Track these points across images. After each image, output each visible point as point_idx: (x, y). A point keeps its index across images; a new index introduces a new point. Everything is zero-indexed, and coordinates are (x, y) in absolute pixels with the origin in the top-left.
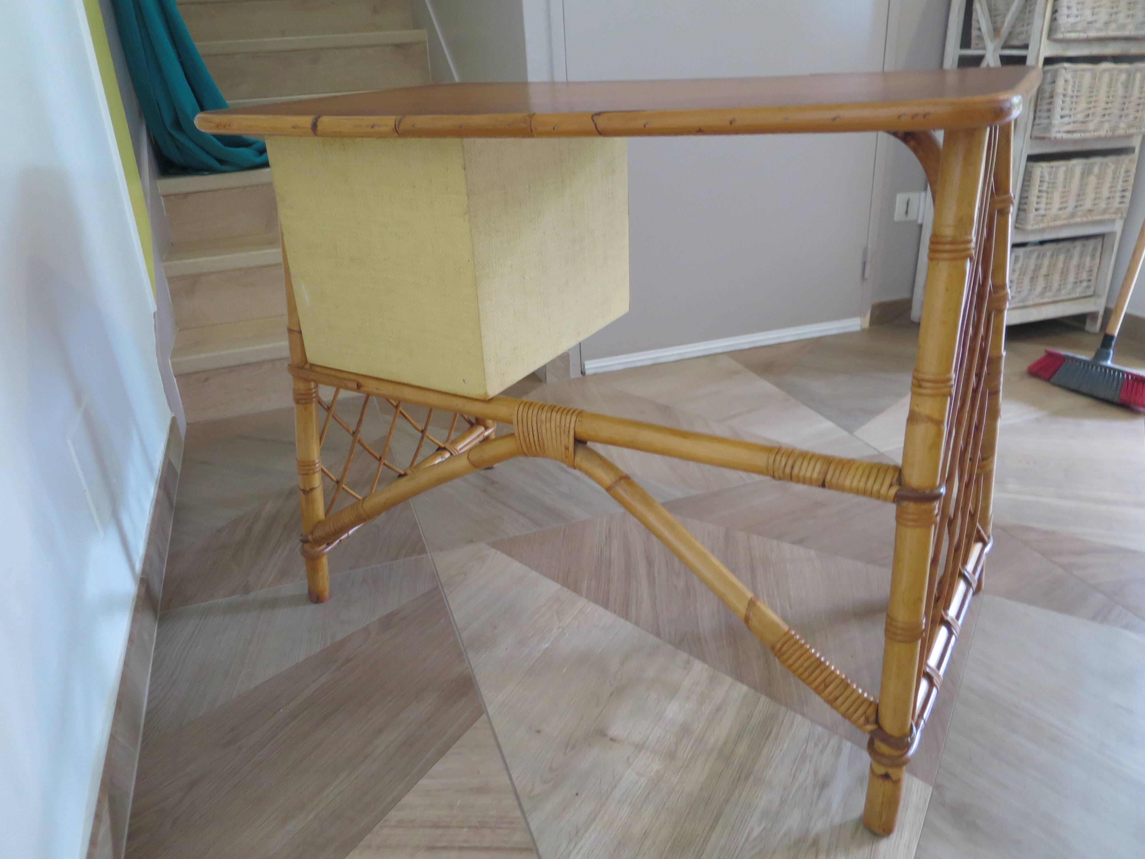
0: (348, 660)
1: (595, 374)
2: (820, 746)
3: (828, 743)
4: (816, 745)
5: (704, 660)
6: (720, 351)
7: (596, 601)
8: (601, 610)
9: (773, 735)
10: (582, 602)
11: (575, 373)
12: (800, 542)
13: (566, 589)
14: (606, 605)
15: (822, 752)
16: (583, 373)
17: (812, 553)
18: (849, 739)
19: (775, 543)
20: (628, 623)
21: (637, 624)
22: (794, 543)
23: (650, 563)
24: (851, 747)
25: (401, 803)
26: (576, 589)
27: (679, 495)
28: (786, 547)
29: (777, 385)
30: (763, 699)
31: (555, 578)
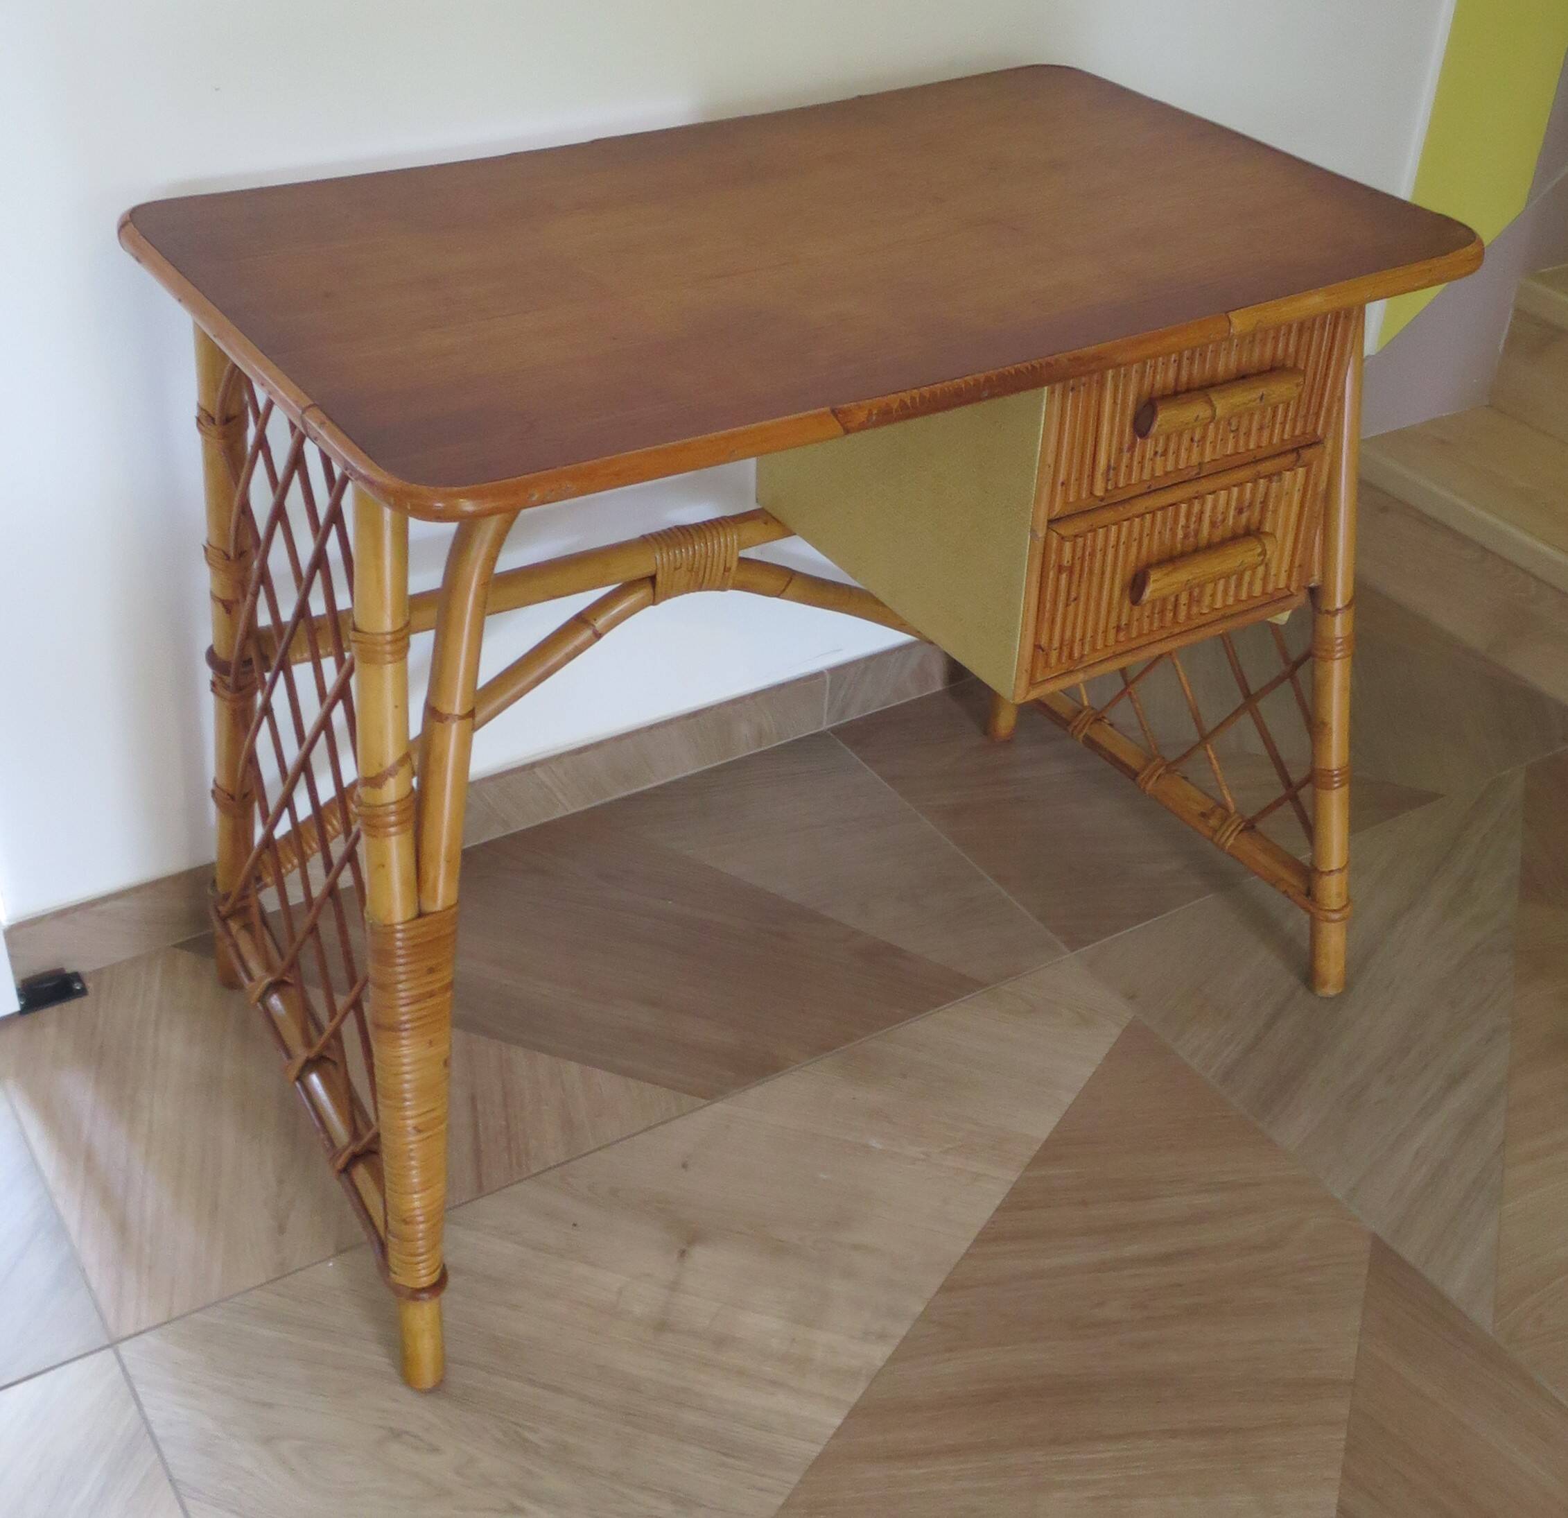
9: (728, 1460)
30: (814, 1449)
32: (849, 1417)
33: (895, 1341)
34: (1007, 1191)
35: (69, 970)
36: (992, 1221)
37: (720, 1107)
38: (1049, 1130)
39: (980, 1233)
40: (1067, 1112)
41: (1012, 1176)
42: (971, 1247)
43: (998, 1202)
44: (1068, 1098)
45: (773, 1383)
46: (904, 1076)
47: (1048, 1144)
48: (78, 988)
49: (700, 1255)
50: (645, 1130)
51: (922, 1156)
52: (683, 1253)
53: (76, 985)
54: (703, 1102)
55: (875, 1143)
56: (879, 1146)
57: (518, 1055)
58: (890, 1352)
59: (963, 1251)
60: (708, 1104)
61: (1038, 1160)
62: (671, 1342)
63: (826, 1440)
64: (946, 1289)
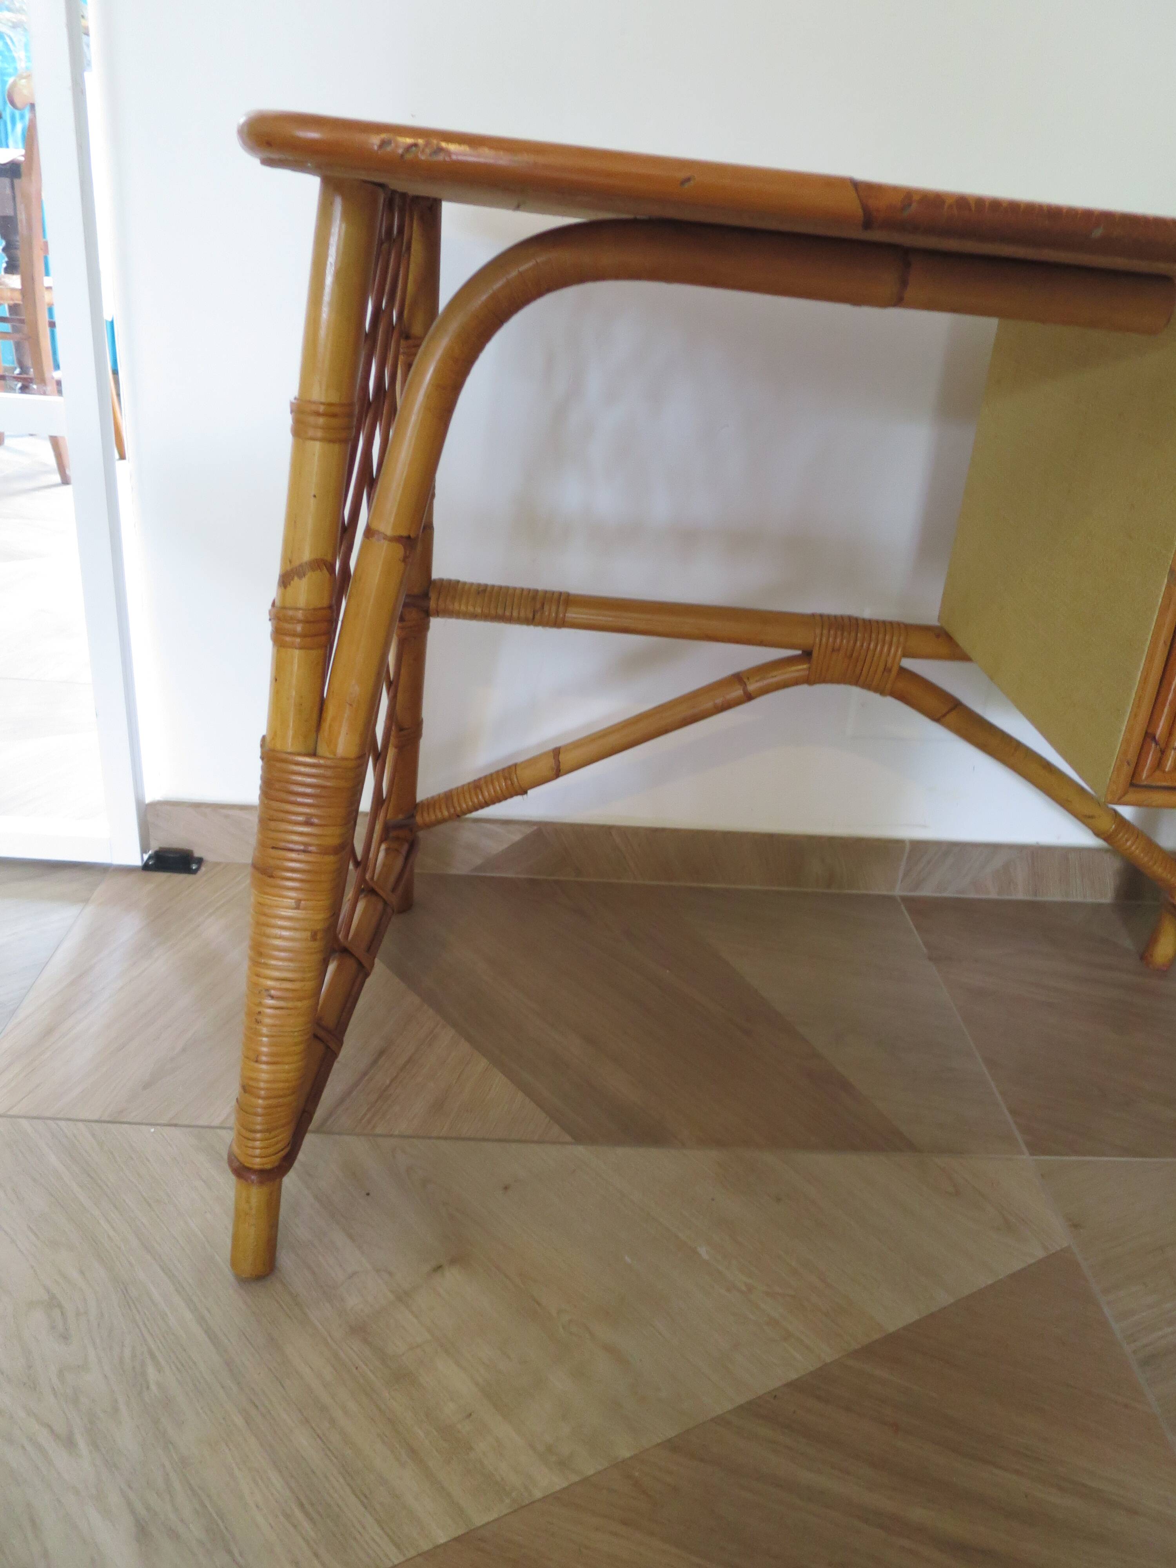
9: (298, 1512)
14: (802, 1388)
26: (870, 1353)
30: (393, 1556)
32: (456, 1539)
33: (575, 1478)
34: (811, 1369)
35: (197, 854)
36: (774, 1395)
37: (581, 1151)
38: (900, 1324)
39: (750, 1403)
40: (933, 1315)
41: (827, 1354)
42: (730, 1412)
43: (794, 1376)
44: (944, 1299)
45: (413, 1452)
46: (778, 1200)
47: (892, 1339)
48: (194, 868)
49: (453, 1277)
50: (499, 1140)
51: (744, 1288)
52: (439, 1268)
53: (194, 865)
54: (568, 1138)
55: (703, 1251)
56: (706, 1257)
57: (447, 1035)
58: (558, 1488)
59: (719, 1411)
60: (571, 1144)
61: (868, 1352)
62: (354, 1351)
63: (412, 1553)
64: (673, 1446)
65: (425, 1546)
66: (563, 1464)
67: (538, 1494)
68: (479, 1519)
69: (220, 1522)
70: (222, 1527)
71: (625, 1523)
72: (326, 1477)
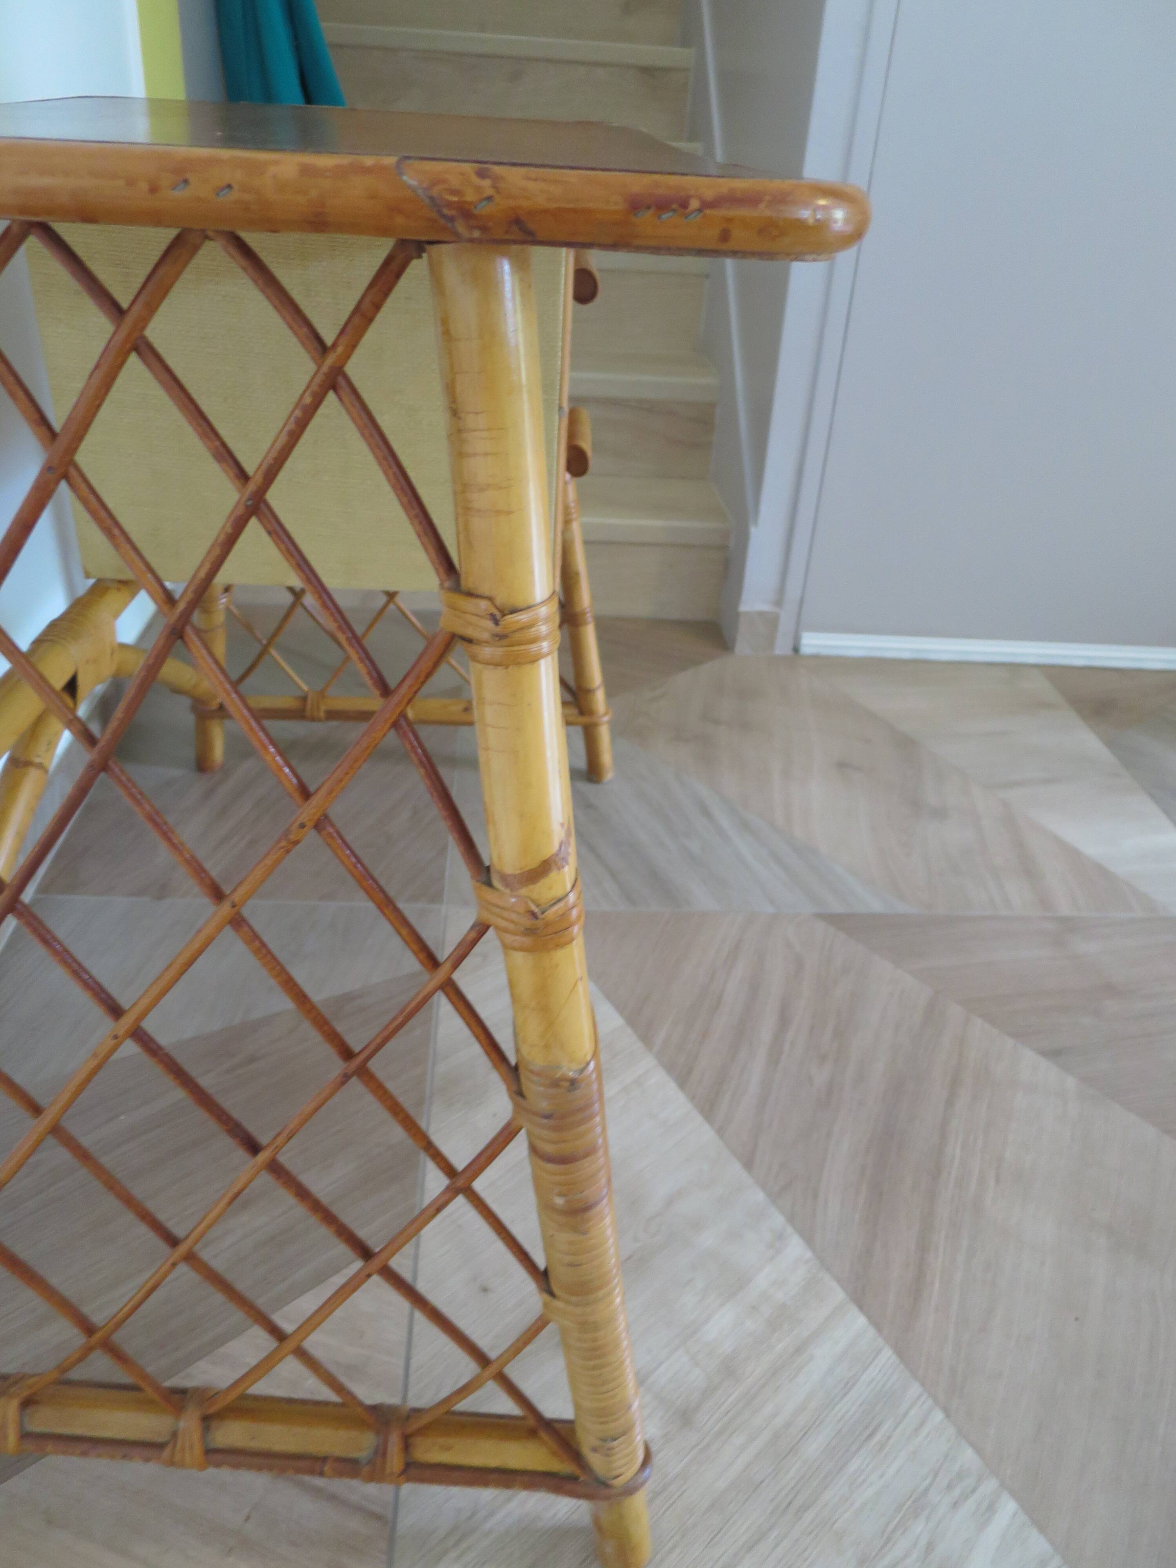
0: (252, 1060)
1: (815, 657)
2: (957, 1492)
3: (973, 1491)
4: (950, 1487)
5: (809, 1240)
6: (1032, 660)
7: (669, 1068)
8: (672, 1087)
9: (877, 1438)
10: (648, 1062)
11: (782, 647)
12: (1054, 1054)
13: (629, 1031)
14: (682, 1081)
15: (955, 1505)
16: (796, 650)
17: (1071, 1082)
18: (1014, 1494)
19: (1010, 1042)
20: (706, 1127)
21: (720, 1132)
22: (1044, 1053)
23: (784, 1021)
24: (1014, 1515)
25: (222, 1350)
26: (646, 1037)
27: (876, 906)
28: (1028, 1057)
29: (1110, 744)
30: (887, 1355)
31: (620, 1008)
32: (861, 1308)
33: (790, 1230)
38: (616, 1014)
41: (651, 1061)
47: (631, 1022)
58: (800, 1240)
62: (709, 1419)
63: (880, 1340)
64: (748, 1164)
65: (872, 1332)
66: (780, 1237)
67: (809, 1254)
68: (839, 1295)
69: (906, 1507)
70: (909, 1503)
71: (816, 1197)
72: (839, 1421)
